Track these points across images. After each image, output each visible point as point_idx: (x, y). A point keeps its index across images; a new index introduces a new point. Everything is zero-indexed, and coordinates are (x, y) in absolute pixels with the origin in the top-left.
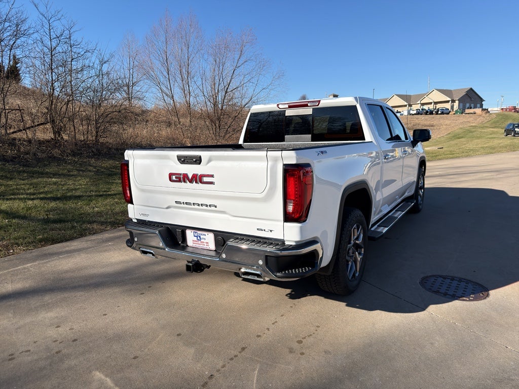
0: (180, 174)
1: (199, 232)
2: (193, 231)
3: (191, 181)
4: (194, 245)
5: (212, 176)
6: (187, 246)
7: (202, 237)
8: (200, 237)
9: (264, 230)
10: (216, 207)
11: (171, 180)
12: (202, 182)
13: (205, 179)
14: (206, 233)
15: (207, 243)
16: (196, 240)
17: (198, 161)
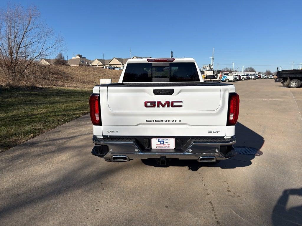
0: (155, 102)
1: (163, 139)
2: (157, 138)
3: (163, 106)
4: (157, 147)
5: (181, 102)
6: (151, 149)
7: (164, 141)
8: (163, 142)
9: (213, 132)
10: (180, 121)
11: (146, 106)
12: (173, 106)
13: (175, 104)
14: (168, 139)
15: (169, 145)
16: (160, 144)
17: (171, 92)
